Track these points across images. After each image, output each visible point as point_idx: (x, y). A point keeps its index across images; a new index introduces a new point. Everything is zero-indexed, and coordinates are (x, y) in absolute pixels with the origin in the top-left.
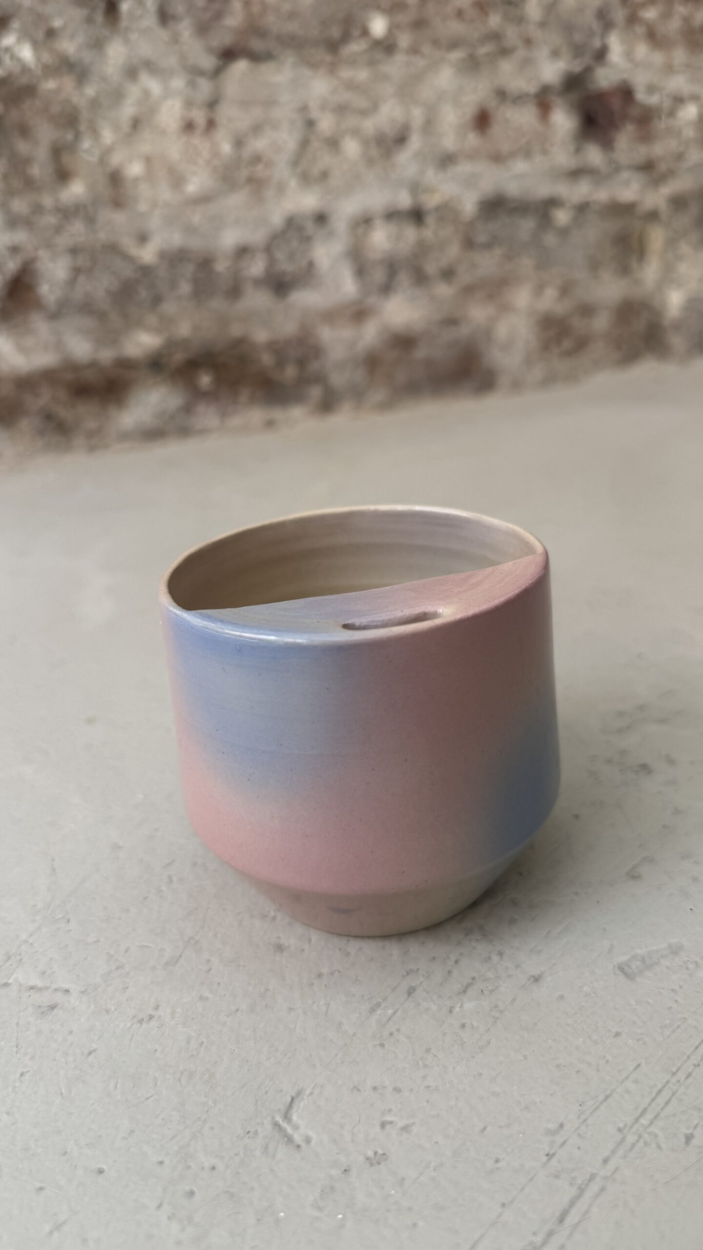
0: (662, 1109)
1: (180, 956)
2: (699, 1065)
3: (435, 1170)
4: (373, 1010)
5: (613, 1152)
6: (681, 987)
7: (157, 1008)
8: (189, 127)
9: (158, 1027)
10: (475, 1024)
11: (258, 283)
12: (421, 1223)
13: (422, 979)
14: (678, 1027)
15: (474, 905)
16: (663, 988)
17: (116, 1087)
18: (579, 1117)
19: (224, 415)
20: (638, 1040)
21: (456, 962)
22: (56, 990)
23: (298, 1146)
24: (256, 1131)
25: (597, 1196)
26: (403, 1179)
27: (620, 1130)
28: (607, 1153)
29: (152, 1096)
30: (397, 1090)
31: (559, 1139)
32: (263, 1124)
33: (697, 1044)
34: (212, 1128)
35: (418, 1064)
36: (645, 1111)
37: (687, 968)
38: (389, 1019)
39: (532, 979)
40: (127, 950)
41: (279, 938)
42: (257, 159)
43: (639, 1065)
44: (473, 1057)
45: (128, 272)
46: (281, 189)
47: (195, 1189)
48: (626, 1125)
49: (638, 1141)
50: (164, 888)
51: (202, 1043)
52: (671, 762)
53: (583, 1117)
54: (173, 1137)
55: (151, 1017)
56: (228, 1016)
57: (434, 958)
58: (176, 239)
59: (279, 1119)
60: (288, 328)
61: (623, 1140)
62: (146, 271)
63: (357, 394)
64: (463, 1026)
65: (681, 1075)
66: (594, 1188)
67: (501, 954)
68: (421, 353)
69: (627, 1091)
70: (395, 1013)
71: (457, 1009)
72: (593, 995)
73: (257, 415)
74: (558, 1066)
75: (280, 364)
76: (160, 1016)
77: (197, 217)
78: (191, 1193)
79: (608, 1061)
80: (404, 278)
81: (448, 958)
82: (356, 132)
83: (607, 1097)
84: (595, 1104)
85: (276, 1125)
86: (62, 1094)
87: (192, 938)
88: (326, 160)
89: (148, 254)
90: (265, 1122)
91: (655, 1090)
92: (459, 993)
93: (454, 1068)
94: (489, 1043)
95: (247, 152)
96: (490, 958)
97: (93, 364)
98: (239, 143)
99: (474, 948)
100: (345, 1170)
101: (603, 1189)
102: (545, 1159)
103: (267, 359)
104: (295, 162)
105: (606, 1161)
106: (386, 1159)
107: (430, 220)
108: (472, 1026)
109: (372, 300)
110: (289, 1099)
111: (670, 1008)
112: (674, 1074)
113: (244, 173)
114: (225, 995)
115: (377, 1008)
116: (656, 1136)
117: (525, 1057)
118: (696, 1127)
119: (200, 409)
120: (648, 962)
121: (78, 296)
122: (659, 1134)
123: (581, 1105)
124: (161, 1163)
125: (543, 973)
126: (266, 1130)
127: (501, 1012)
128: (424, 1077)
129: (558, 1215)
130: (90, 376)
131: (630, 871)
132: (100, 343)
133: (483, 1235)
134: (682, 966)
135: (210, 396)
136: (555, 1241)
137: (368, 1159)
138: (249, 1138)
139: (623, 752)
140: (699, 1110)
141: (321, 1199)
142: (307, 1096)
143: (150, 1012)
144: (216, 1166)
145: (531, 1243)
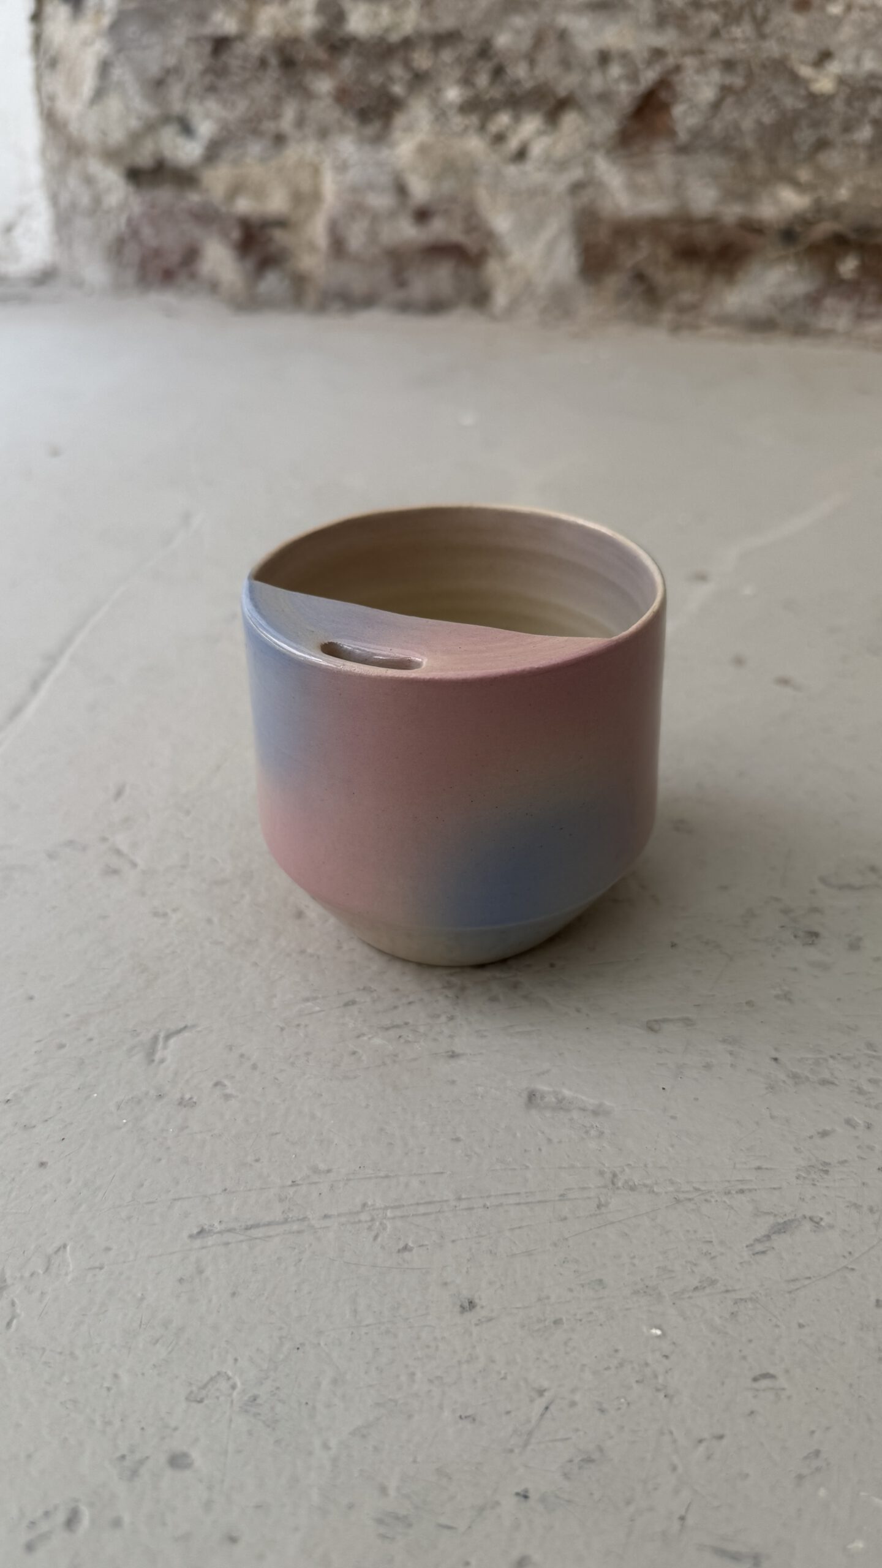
0: (415, 1215)
1: (229, 881)
2: (488, 1208)
3: (212, 1136)
4: (307, 1000)
5: (339, 1215)
6: (560, 1142)
7: (175, 910)
9: (161, 925)
10: (363, 1058)
12: (163, 1162)
13: (368, 1000)
14: (513, 1169)
16: (543, 1133)
17: (94, 950)
18: (348, 1175)
20: (467, 1156)
21: (410, 1003)
22: (130, 860)
23: (153, 1061)
24: (140, 1033)
25: (291, 1233)
26: (187, 1127)
27: (364, 1205)
28: (334, 1213)
29: (108, 969)
30: (254, 1067)
31: (315, 1178)
32: (149, 1031)
33: (511, 1192)
34: (118, 1014)
35: (289, 1059)
36: (401, 1207)
37: (587, 1132)
38: (310, 1014)
39: (450, 1053)
40: (201, 857)
43: (442, 1173)
44: (331, 1080)
47: (67, 1045)
48: (372, 1205)
49: (366, 1222)
51: (176, 952)
53: (351, 1177)
54: (91, 1004)
55: (165, 915)
56: (211, 944)
57: (397, 990)
58: (869, 63)
59: (162, 1035)
61: (358, 1213)
62: (816, 100)
64: (354, 1053)
65: (464, 1204)
66: (295, 1226)
67: (452, 1018)
69: (407, 1185)
70: (319, 1012)
71: (365, 1038)
72: (480, 1098)
74: (382, 1130)
76: (170, 918)
78: (61, 1046)
79: (422, 1153)
81: (408, 996)
83: (387, 1177)
84: (372, 1174)
85: (155, 1038)
86: (61, 934)
87: (251, 872)
89: (824, 84)
90: (152, 1031)
91: (427, 1200)
92: (382, 1028)
93: (309, 1078)
94: (355, 1077)
96: (439, 1016)
97: (712, 221)
99: (437, 1001)
100: (160, 1095)
101: (299, 1232)
102: (290, 1183)
105: (326, 1217)
106: (192, 1107)
108: (361, 1057)
110: (183, 1026)
111: (526, 1151)
112: (459, 1199)
114: (226, 927)
115: (312, 1000)
116: (385, 1229)
117: (367, 1106)
118: (422, 1246)
119: (829, 302)
120: (562, 1105)
121: (717, 127)
122: (388, 1230)
123: (360, 1167)
124: (67, 1016)
125: (463, 1054)
126: (146, 1037)
127: (395, 1062)
128: (281, 1071)
129: (250, 1223)
130: (702, 234)
131: (656, 1021)
132: (730, 195)
133: (189, 1198)
134: (585, 1127)
135: (850, 289)
136: (228, 1237)
137: (182, 1098)
138: (131, 1035)
139: (816, 910)
140: (442, 1237)
141: (126, 1103)
142: (195, 1032)
143: (167, 911)
144: (94, 1039)
145: (212, 1226)
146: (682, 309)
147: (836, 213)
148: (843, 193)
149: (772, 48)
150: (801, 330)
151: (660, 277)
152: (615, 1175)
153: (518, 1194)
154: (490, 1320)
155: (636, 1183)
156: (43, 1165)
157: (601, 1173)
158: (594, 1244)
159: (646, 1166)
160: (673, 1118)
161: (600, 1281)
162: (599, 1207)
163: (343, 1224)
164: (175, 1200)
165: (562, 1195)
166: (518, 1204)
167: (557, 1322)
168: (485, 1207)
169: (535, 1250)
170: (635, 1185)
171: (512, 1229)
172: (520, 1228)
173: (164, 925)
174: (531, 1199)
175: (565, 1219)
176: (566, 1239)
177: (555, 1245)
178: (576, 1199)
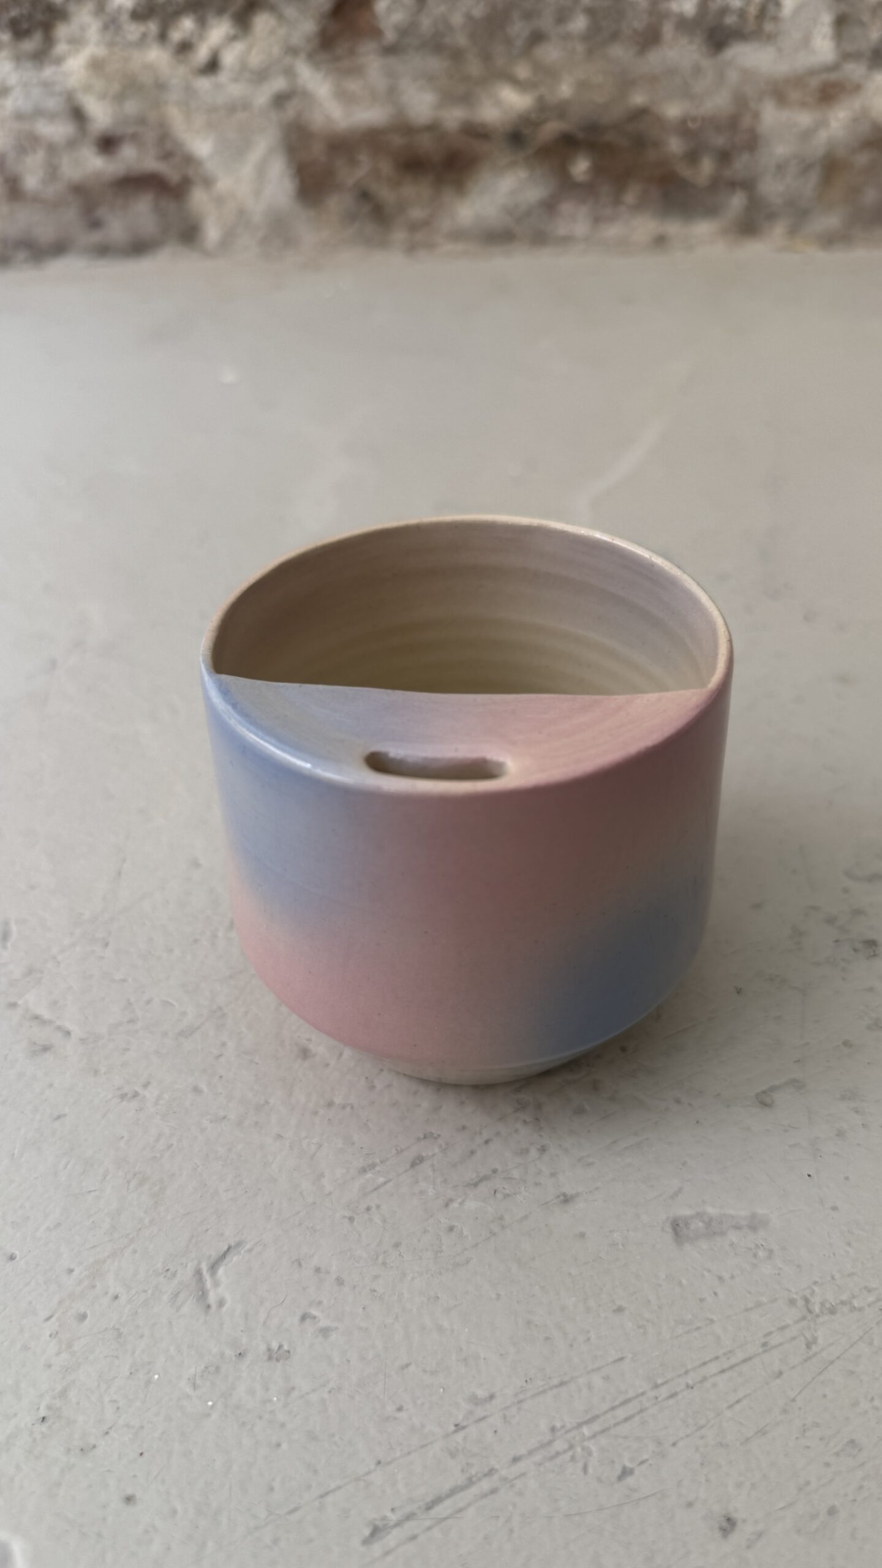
0: (616, 1424)
1: (198, 1028)
2: (692, 1388)
3: (330, 1392)
4: (364, 1170)
5: (531, 1453)
6: (732, 1277)
7: (146, 1085)
9: (136, 1110)
10: (465, 1233)
12: (284, 1446)
13: (437, 1150)
14: (698, 1328)
15: (547, 1074)
16: (709, 1271)
17: (66, 1167)
18: (516, 1395)
19: (597, 220)
20: (639, 1327)
21: (487, 1142)
22: (59, 1028)
23: (209, 1307)
24: (176, 1272)
25: (484, 1496)
26: (293, 1388)
27: (553, 1429)
28: (523, 1451)
29: (95, 1191)
30: (340, 1282)
31: (480, 1412)
32: (187, 1266)
33: (708, 1359)
34: (135, 1252)
35: (377, 1259)
36: (595, 1418)
37: (755, 1256)
38: (376, 1189)
39: (562, 1198)
40: (148, 1002)
41: (310, 1040)
43: (622, 1359)
44: (440, 1273)
47: (88, 1312)
48: (563, 1427)
49: (565, 1452)
50: (220, 934)
51: (172, 1145)
53: (521, 1397)
54: (94, 1247)
55: (135, 1095)
56: (211, 1122)
57: (464, 1128)
59: (204, 1268)
60: (718, 103)
61: (550, 1443)
63: (797, 214)
64: (451, 1229)
65: (664, 1392)
66: (485, 1485)
67: (543, 1149)
69: (590, 1387)
70: (385, 1183)
71: (455, 1205)
72: (621, 1247)
73: (644, 226)
74: (529, 1323)
75: (692, 157)
76: (144, 1097)
78: (83, 1317)
79: (589, 1339)
81: (480, 1133)
83: (562, 1384)
84: (543, 1385)
85: (198, 1273)
86: (14, 1155)
87: (220, 1008)
90: (189, 1265)
91: (621, 1399)
92: (468, 1185)
93: (413, 1279)
94: (468, 1262)
96: (527, 1151)
97: (433, 128)
99: (516, 1131)
100: (240, 1354)
101: (494, 1491)
102: (452, 1428)
103: (675, 145)
105: (516, 1460)
106: (287, 1359)
108: (462, 1232)
110: (226, 1248)
111: (701, 1300)
112: (656, 1386)
114: (221, 1093)
115: (370, 1169)
116: (590, 1454)
117: (498, 1295)
118: (642, 1463)
119: (566, 207)
120: (713, 1228)
121: (426, 23)
122: (595, 1454)
123: (526, 1381)
124: (71, 1271)
125: (578, 1195)
126: (186, 1274)
127: (503, 1227)
128: (376, 1277)
129: (429, 1499)
130: (425, 143)
131: (764, 1092)
132: (448, 98)
133: (339, 1488)
134: (750, 1249)
135: (585, 191)
136: (410, 1527)
137: (269, 1350)
138: (165, 1277)
139: (858, 912)
140: (659, 1443)
141: (202, 1376)
142: (245, 1251)
143: (137, 1089)
144: (120, 1295)
145: (384, 1518)
146: (413, 227)
147: (561, 110)
148: (565, 90)
150: (540, 239)
151: (386, 194)
152: (807, 1301)
153: (717, 1358)
154: (760, 1535)
155: (833, 1304)
156: (129, 1499)
157: (792, 1302)
158: (825, 1396)
159: (833, 1278)
160: (835, 1208)
161: (852, 1442)
162: (808, 1346)
163: (540, 1464)
164: (322, 1496)
165: (764, 1345)
166: (723, 1371)
167: (832, 1511)
168: (689, 1387)
169: (766, 1425)
170: (832, 1305)
171: (730, 1407)
172: (738, 1402)
173: (140, 1110)
174: (733, 1361)
175: (780, 1373)
176: (794, 1400)
177: (785, 1411)
178: (780, 1344)
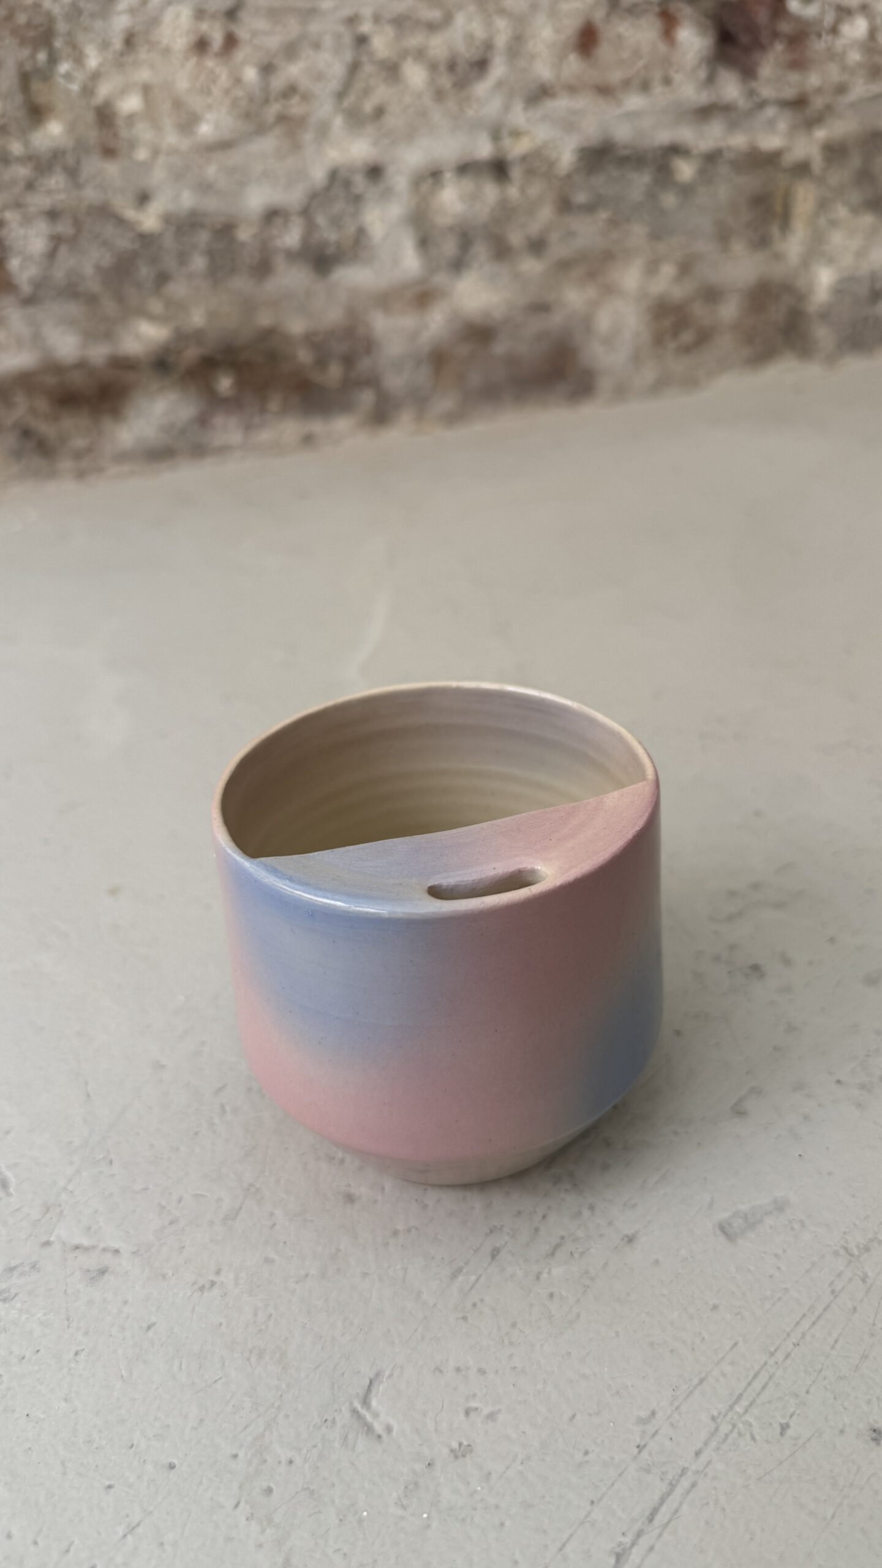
0: (758, 1395)
2: (798, 1344)
3: (522, 1463)
4: (454, 1276)
5: (706, 1444)
6: (784, 1251)
7: (218, 1272)
8: (201, 45)
9: (221, 1296)
10: (564, 1294)
11: (292, 256)
12: (508, 1523)
13: (507, 1238)
14: (780, 1299)
16: (766, 1253)
17: (180, 1369)
18: (672, 1404)
19: (248, 428)
20: (737, 1314)
21: (544, 1217)
22: (104, 1250)
23: (379, 1437)
24: (334, 1419)
25: (688, 1492)
26: (490, 1474)
27: (713, 1418)
28: (699, 1445)
29: (220, 1378)
30: (482, 1372)
31: (650, 1429)
32: (341, 1411)
33: (798, 1319)
34: (287, 1416)
35: (503, 1341)
36: (740, 1396)
37: (792, 1229)
38: (472, 1288)
39: (626, 1239)
40: (180, 1200)
41: (349, 1185)
42: (291, 90)
43: (736, 1344)
44: (562, 1333)
45: (124, 243)
46: (323, 131)
47: (272, 1485)
48: (720, 1414)
49: (731, 1431)
50: (216, 1121)
51: (271, 1315)
52: (787, 962)
53: (676, 1404)
54: (246, 1427)
55: (213, 1284)
56: (297, 1283)
57: (519, 1213)
58: (187, 200)
59: (358, 1405)
60: (333, 315)
61: (717, 1429)
62: (146, 239)
63: (419, 400)
64: (551, 1295)
65: (780, 1356)
66: (685, 1483)
67: (592, 1208)
68: (500, 348)
69: (724, 1375)
70: (477, 1280)
71: (545, 1276)
72: (690, 1259)
73: (290, 428)
74: (652, 1344)
75: (321, 362)
76: (222, 1283)
77: (211, 171)
78: (269, 1491)
79: (703, 1339)
80: (481, 250)
81: (535, 1212)
82: (420, 54)
83: (701, 1381)
84: (688, 1388)
85: (354, 1412)
86: (122, 1376)
87: (251, 1185)
88: (382, 93)
89: (149, 220)
90: (343, 1409)
91: (751, 1374)
92: (547, 1256)
93: (542, 1346)
94: (578, 1316)
95: (278, 82)
96: (580, 1213)
97: (82, 365)
98: (267, 69)
99: (563, 1200)
100: (429, 1464)
101: (694, 1485)
102: (636, 1450)
103: (304, 356)
104: (341, 95)
105: (698, 1454)
106: (471, 1452)
107: (516, 173)
108: (561, 1295)
109: (441, 279)
110: (368, 1382)
111: (771, 1277)
112: (772, 1354)
113: (275, 108)
114: (292, 1256)
115: (459, 1273)
116: (751, 1425)
117: (617, 1334)
119: (219, 420)
120: (751, 1220)
121: (59, 274)
122: (754, 1424)
123: (674, 1390)
124: (235, 1456)
125: (637, 1233)
126: (344, 1418)
127: (592, 1279)
129: (647, 1513)
130: (77, 379)
131: (736, 1105)
132: (89, 336)
133: (571, 1536)
134: (786, 1226)
135: (232, 404)
136: (644, 1542)
137: (452, 1451)
138: (327, 1427)
139: (733, 947)
140: (797, 1396)
141: (406, 1496)
142: (386, 1379)
143: (211, 1278)
144: (293, 1459)
145: (620, 1544)
146: (78, 455)
147: (198, 336)
148: (197, 318)
149: (91, 195)
150: (199, 451)
151: (45, 428)
152: (846, 1249)
153: (804, 1315)
155: (865, 1243)
157: (836, 1253)
159: (855, 1225)
160: (830, 1174)
162: (864, 1280)
163: (718, 1449)
164: (561, 1549)
165: (833, 1292)
166: (814, 1324)
168: (796, 1345)
169: (865, 1350)
170: (864, 1245)
171: (833, 1347)
172: (836, 1342)
173: (225, 1295)
174: (817, 1313)
175: (855, 1309)
176: (874, 1324)
177: (872, 1335)
178: (844, 1288)
